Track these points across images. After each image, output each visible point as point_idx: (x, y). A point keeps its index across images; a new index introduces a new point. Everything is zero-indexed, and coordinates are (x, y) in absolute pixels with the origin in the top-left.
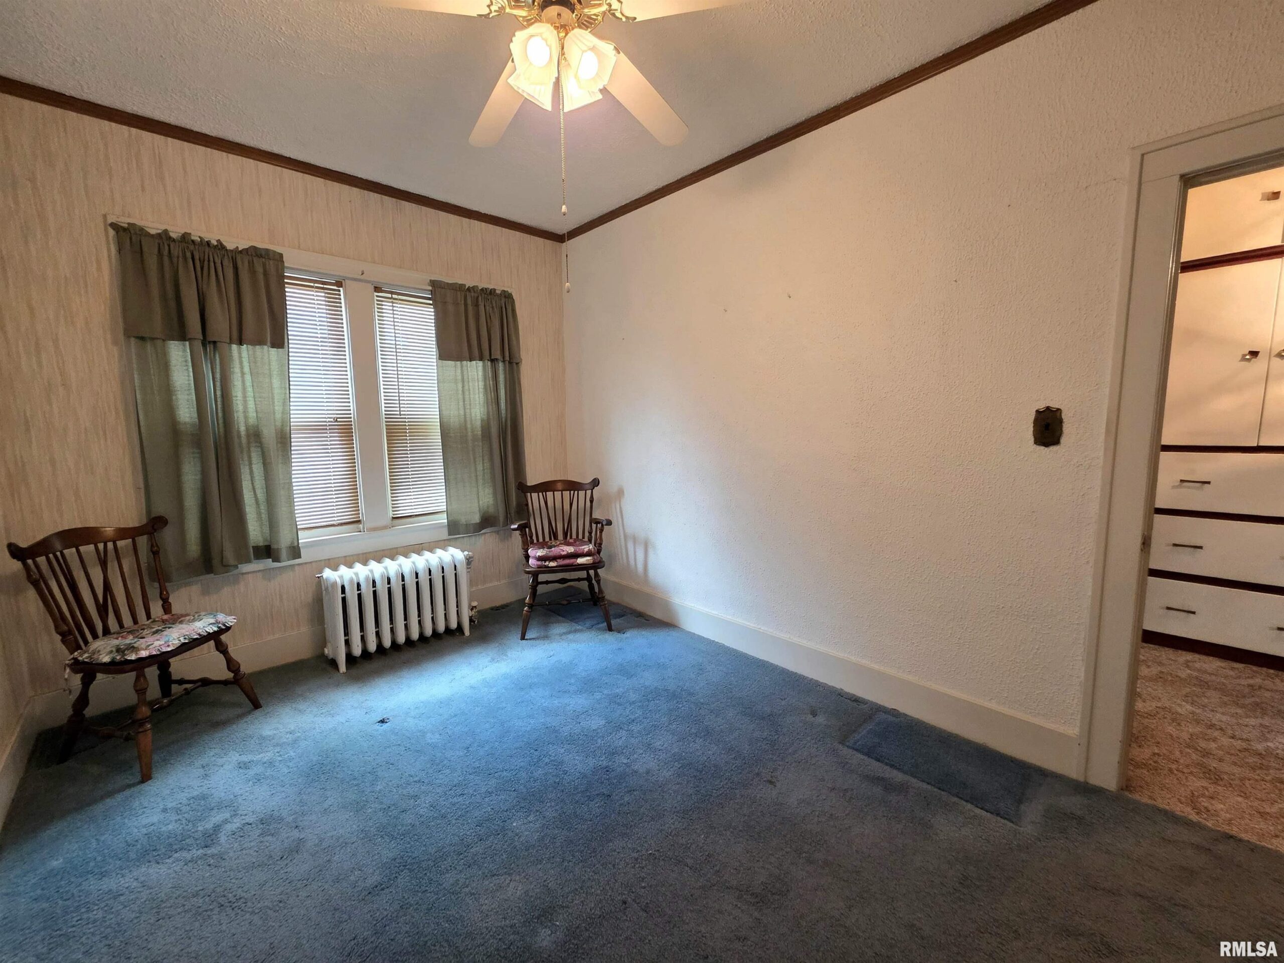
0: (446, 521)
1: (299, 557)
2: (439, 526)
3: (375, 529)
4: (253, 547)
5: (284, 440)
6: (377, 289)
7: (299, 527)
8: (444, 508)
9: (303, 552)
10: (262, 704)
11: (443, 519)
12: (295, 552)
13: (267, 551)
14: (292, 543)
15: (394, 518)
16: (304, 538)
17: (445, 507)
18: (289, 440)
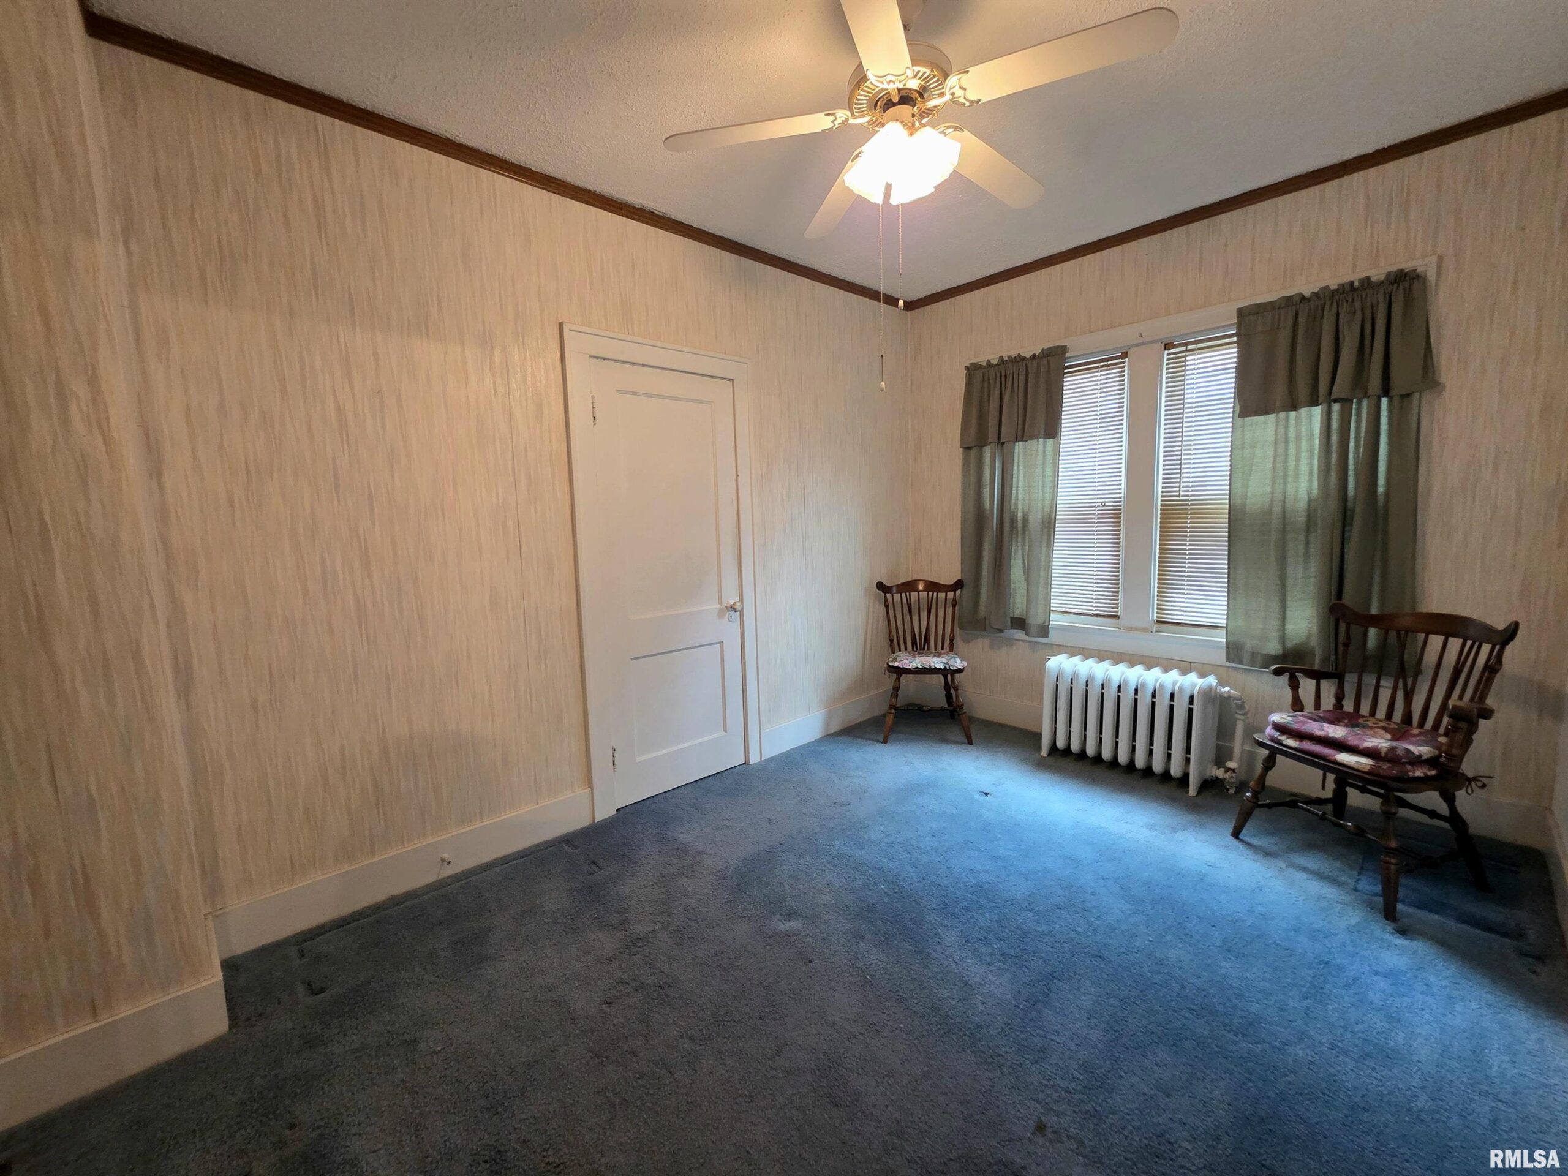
0: (1224, 640)
1: (1047, 636)
2: (1215, 645)
3: (1131, 629)
4: (1011, 618)
5: (1049, 525)
6: (1168, 346)
7: (1052, 609)
8: (1223, 622)
9: (1051, 633)
10: (973, 742)
11: (1221, 638)
12: (1044, 631)
13: (1020, 623)
14: (1045, 622)
15: (1158, 622)
16: (1056, 620)
17: (1225, 622)
18: (1053, 524)
